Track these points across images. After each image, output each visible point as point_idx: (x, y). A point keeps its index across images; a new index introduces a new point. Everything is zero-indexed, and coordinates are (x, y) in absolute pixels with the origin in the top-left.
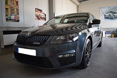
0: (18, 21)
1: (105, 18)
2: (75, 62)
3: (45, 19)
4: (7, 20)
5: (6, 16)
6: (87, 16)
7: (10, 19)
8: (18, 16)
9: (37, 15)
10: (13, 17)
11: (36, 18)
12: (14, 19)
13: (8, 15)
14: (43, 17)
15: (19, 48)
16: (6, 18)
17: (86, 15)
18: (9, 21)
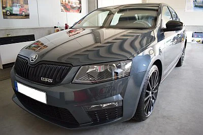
0: (27, 16)
1: (196, 6)
2: (122, 115)
3: (79, 10)
4: (5, 15)
5: (3, 8)
6: (157, 10)
7: (12, 14)
8: (25, 6)
9: (64, 3)
10: (16, 10)
11: (63, 8)
12: (18, 13)
13: (6, 7)
14: (75, 6)
15: (18, 84)
16: (3, 12)
17: (156, 8)
18: (8, 17)
